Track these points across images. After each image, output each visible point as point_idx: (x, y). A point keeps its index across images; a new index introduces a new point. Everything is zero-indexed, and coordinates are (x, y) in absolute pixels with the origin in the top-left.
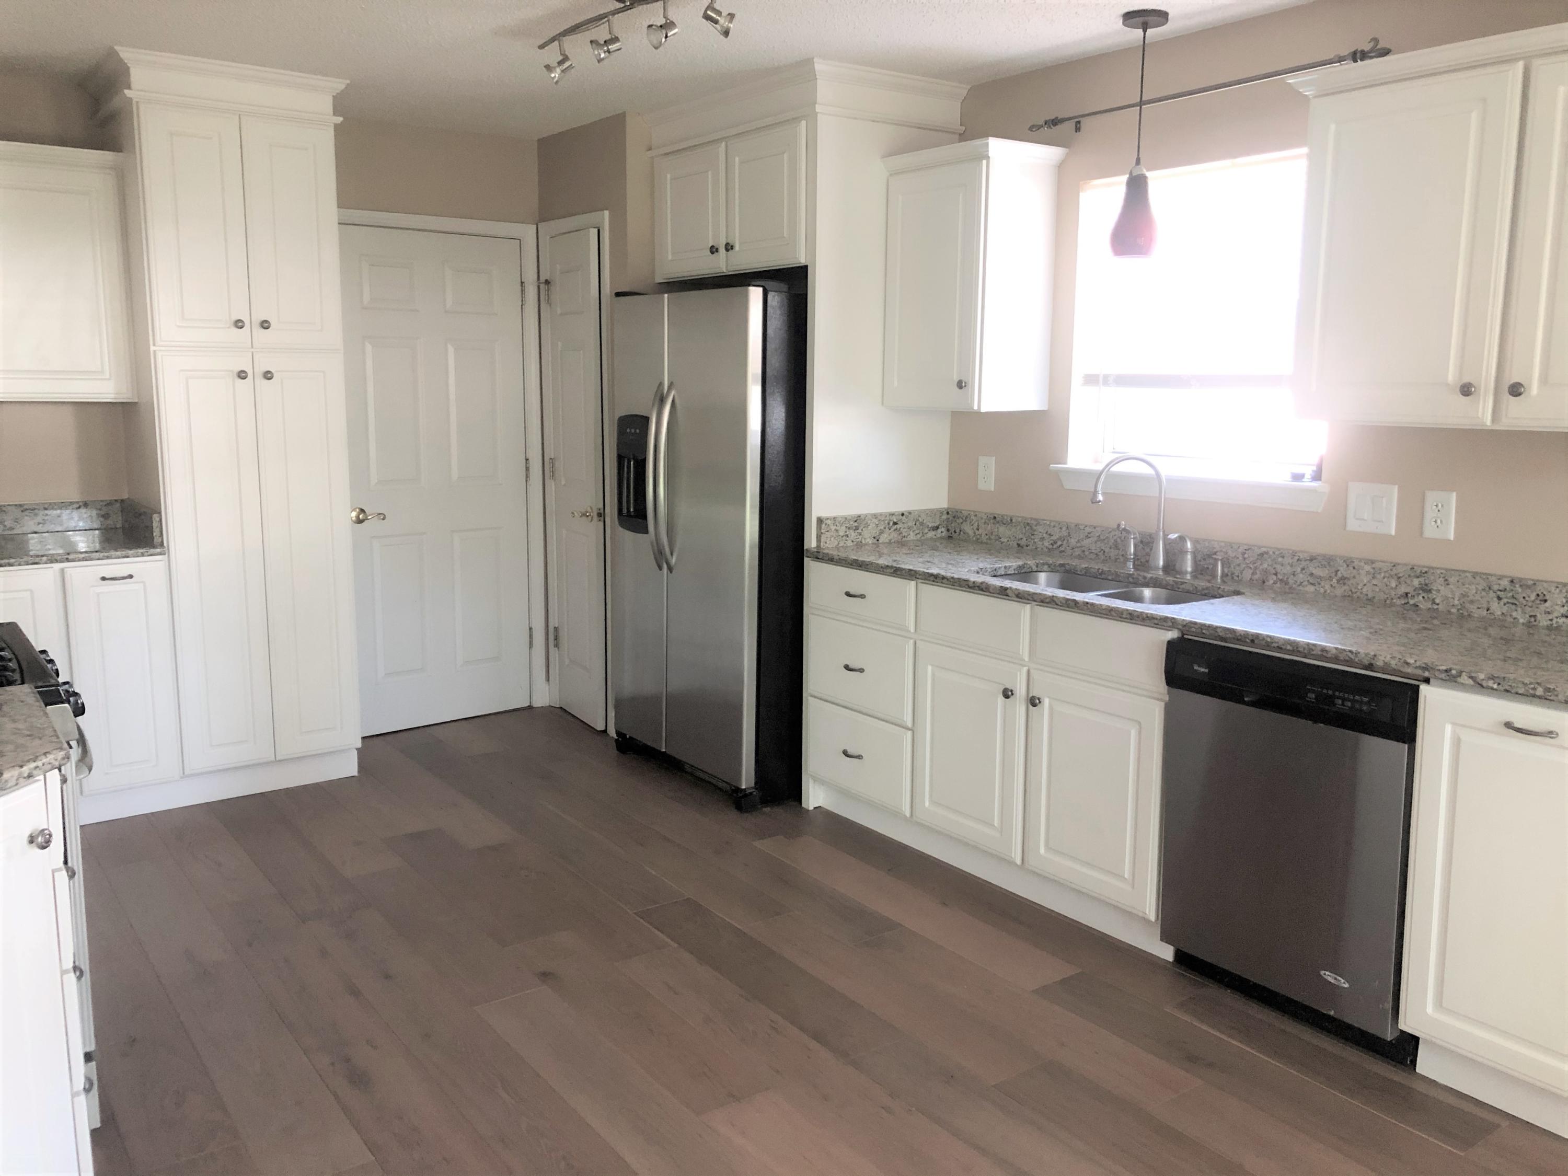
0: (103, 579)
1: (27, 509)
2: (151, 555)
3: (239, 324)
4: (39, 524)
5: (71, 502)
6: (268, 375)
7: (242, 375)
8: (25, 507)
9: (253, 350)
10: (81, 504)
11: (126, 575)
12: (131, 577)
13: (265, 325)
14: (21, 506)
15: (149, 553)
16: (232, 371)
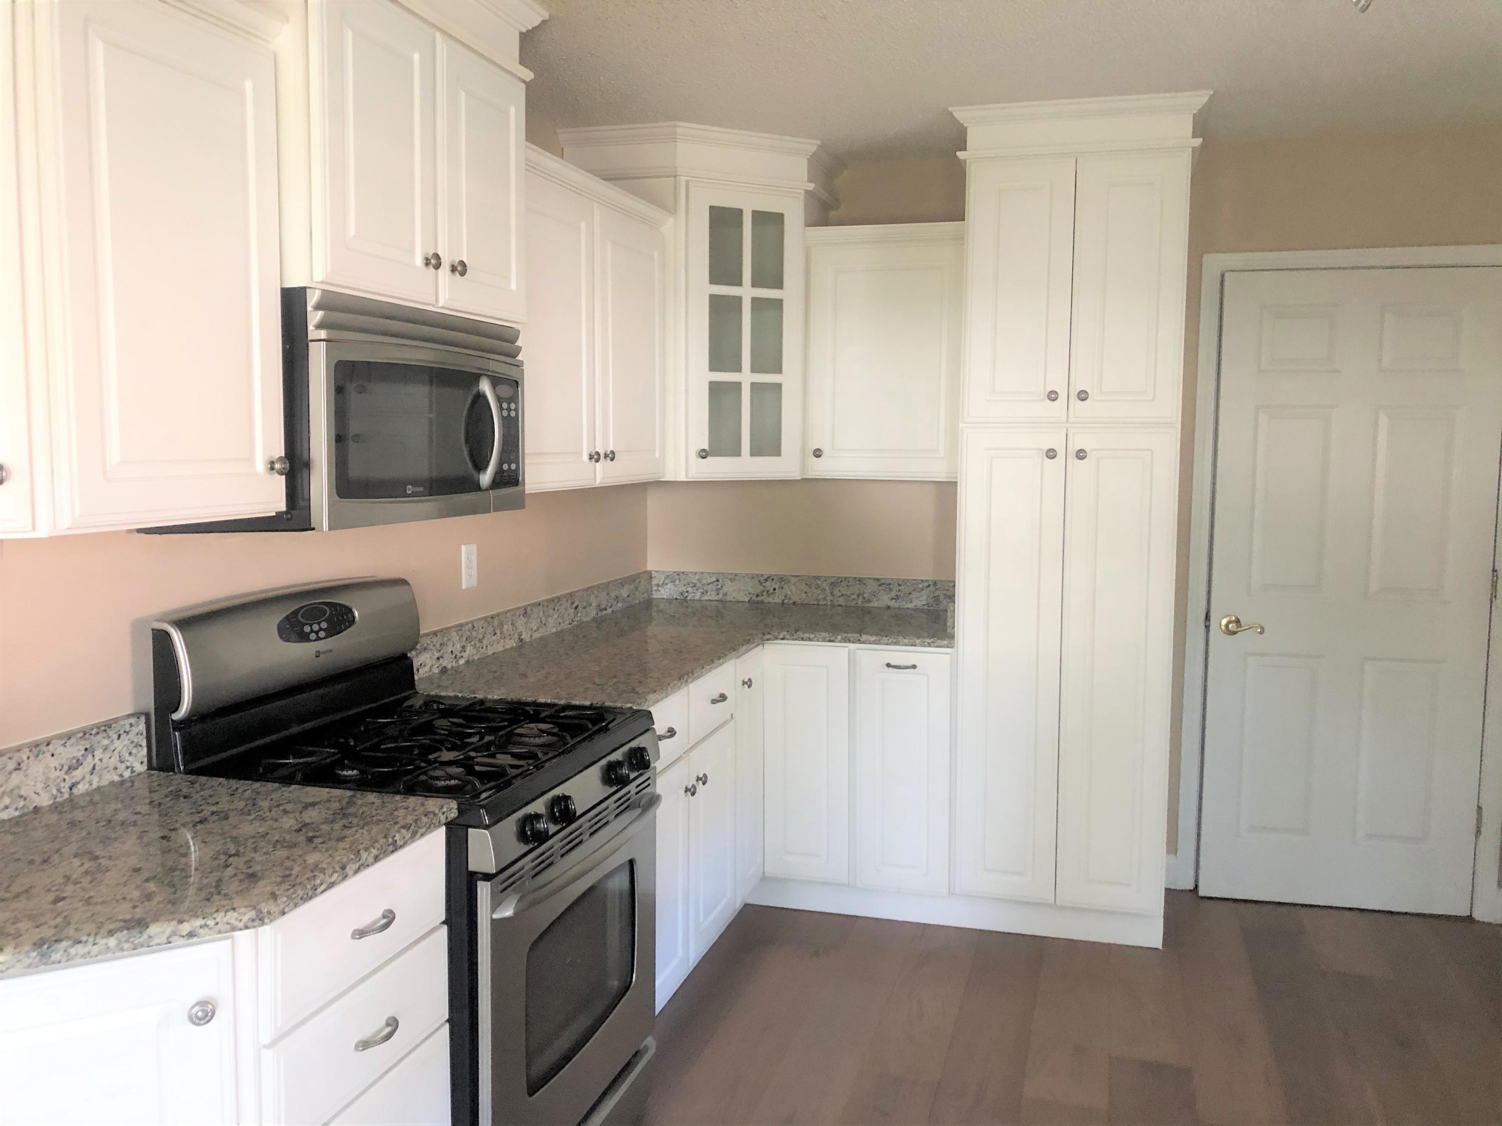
0: (888, 665)
1: (883, 584)
2: (938, 647)
3: (1053, 396)
4: (892, 599)
5: (922, 580)
6: (1081, 455)
7: (1051, 454)
8: (883, 581)
9: (1067, 425)
10: (931, 583)
11: (910, 664)
12: (914, 667)
13: (1083, 396)
14: (878, 579)
15: (936, 644)
16: (1040, 449)
